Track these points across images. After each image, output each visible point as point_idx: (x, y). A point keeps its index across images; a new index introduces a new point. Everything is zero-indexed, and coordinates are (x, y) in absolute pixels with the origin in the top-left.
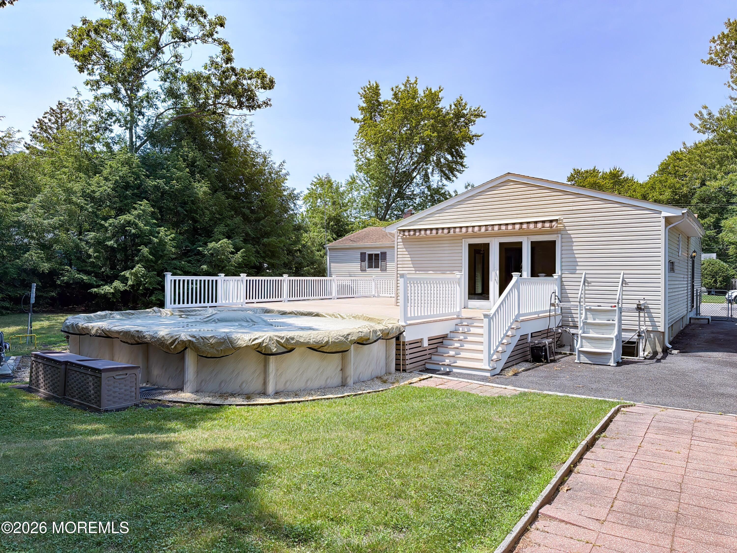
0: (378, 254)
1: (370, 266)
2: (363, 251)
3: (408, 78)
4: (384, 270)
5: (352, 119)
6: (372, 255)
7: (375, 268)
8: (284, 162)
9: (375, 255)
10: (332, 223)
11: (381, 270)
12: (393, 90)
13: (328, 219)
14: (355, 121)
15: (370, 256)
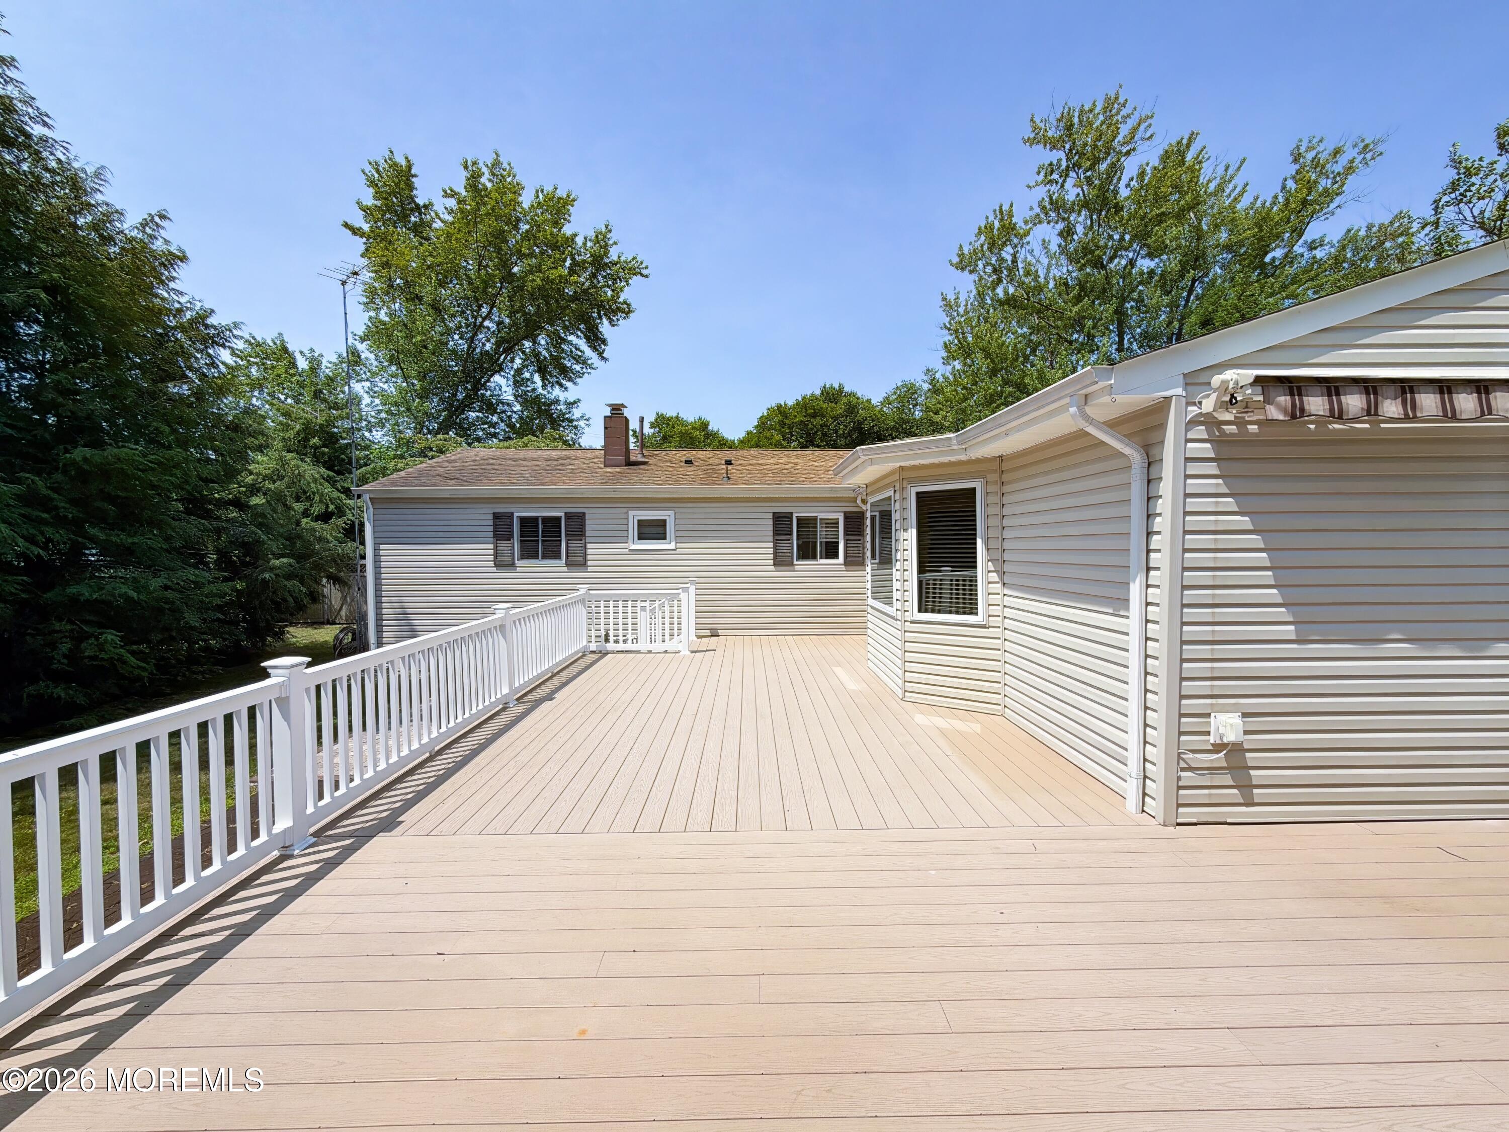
0: (558, 519)
1: (529, 553)
2: (502, 509)
3: (497, 155)
4: (578, 563)
5: (346, 225)
6: (535, 519)
7: (544, 557)
8: (162, 217)
9: (546, 520)
10: (315, 441)
11: (567, 565)
12: (466, 168)
13: (304, 430)
14: (355, 231)
15: (528, 524)
